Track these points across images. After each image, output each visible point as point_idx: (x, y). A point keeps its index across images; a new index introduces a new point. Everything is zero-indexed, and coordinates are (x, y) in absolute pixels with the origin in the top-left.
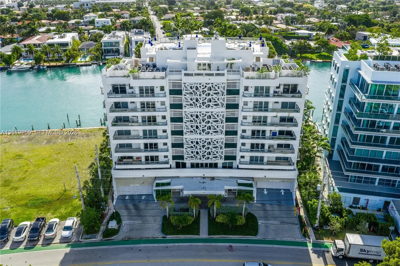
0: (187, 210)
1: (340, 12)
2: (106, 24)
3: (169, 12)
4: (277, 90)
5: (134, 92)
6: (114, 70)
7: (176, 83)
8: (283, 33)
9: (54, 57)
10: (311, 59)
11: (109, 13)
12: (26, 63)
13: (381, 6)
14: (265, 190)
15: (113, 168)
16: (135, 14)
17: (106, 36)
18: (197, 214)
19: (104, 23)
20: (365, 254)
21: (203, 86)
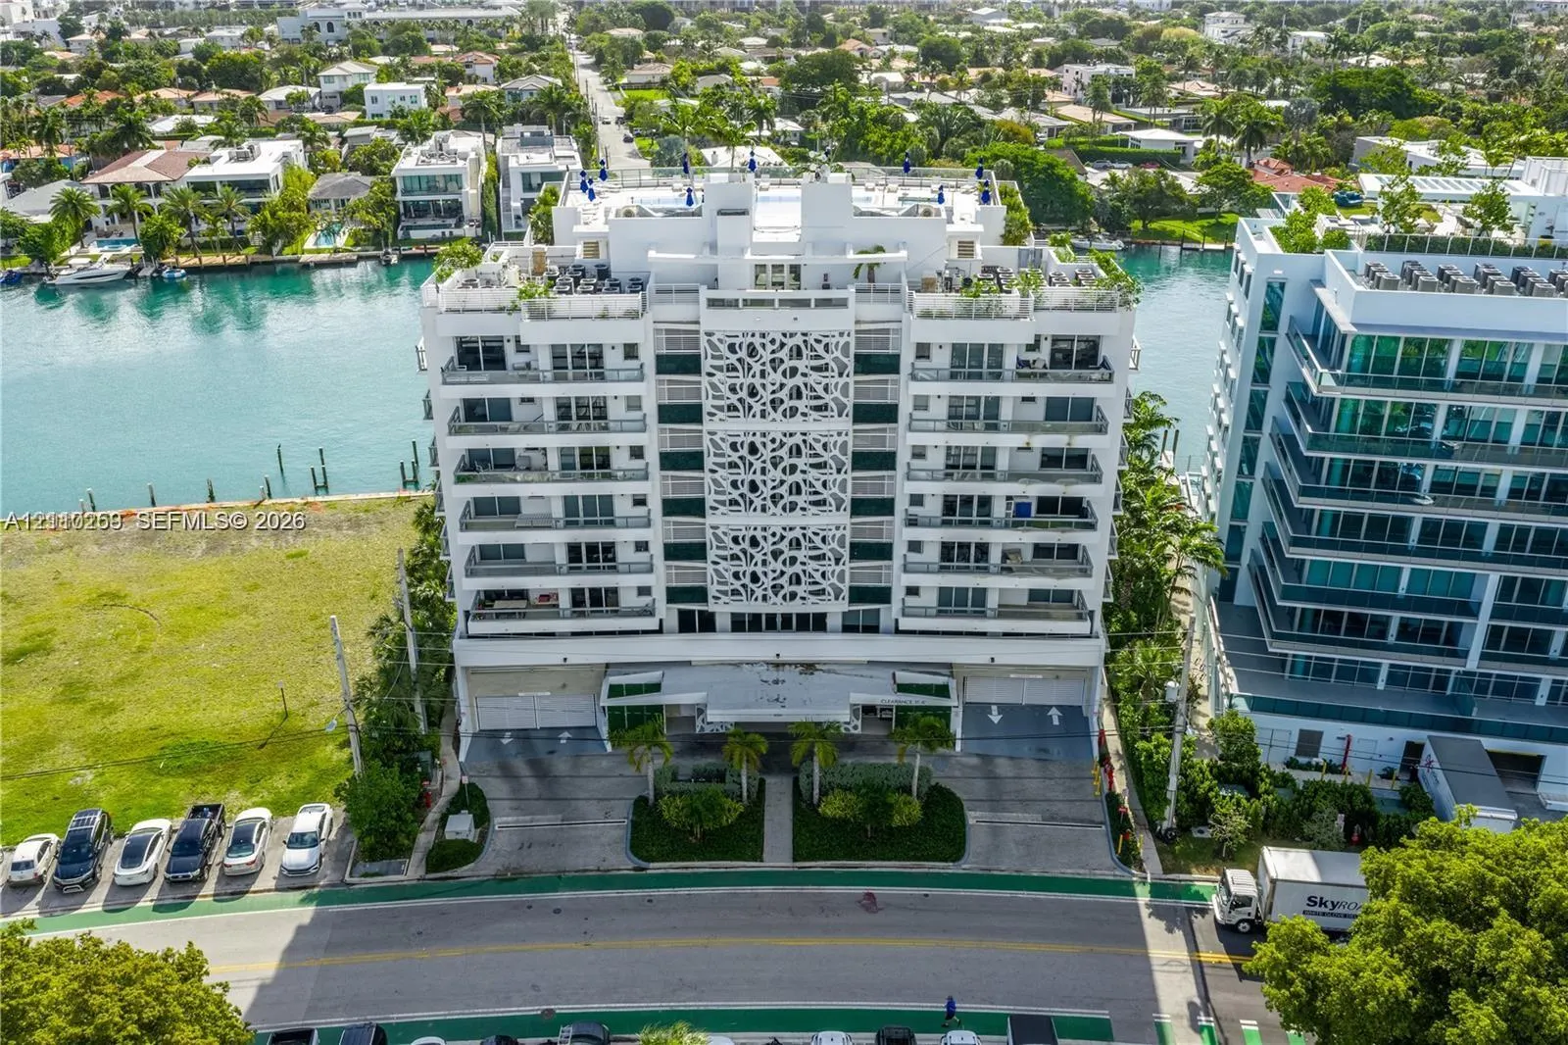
0: (720, 777)
1: (1300, 58)
2: (407, 105)
3: (648, 55)
4: (1031, 356)
5: (533, 365)
6: (465, 286)
7: (678, 331)
8: (1082, 139)
9: (215, 232)
10: (1184, 239)
11: (417, 61)
12: (108, 255)
13: (1459, 35)
14: (994, 708)
15: (457, 633)
16: (519, 64)
17: (409, 154)
18: (754, 790)
19: (398, 103)
20: (1324, 914)
21: (773, 342)
